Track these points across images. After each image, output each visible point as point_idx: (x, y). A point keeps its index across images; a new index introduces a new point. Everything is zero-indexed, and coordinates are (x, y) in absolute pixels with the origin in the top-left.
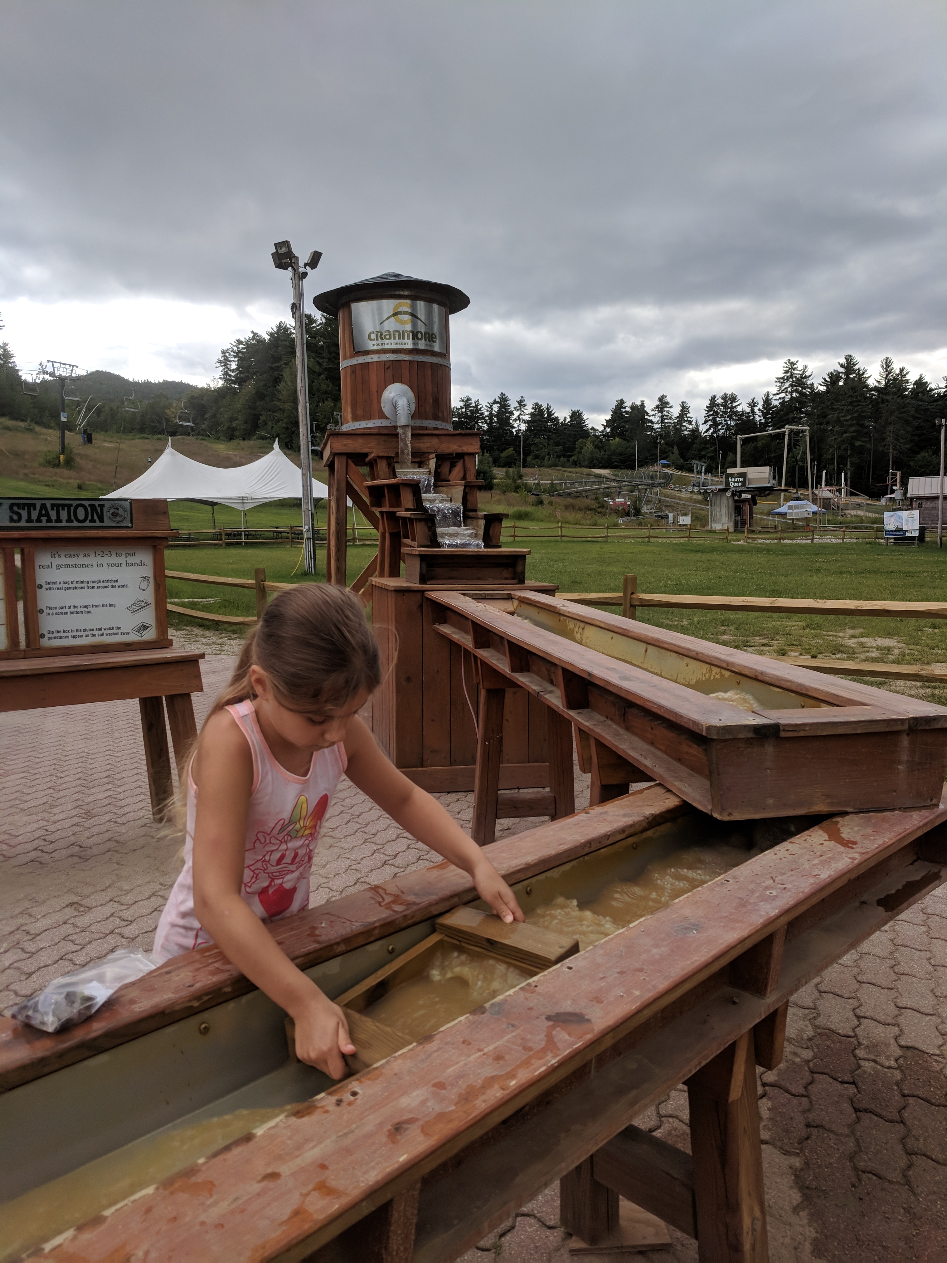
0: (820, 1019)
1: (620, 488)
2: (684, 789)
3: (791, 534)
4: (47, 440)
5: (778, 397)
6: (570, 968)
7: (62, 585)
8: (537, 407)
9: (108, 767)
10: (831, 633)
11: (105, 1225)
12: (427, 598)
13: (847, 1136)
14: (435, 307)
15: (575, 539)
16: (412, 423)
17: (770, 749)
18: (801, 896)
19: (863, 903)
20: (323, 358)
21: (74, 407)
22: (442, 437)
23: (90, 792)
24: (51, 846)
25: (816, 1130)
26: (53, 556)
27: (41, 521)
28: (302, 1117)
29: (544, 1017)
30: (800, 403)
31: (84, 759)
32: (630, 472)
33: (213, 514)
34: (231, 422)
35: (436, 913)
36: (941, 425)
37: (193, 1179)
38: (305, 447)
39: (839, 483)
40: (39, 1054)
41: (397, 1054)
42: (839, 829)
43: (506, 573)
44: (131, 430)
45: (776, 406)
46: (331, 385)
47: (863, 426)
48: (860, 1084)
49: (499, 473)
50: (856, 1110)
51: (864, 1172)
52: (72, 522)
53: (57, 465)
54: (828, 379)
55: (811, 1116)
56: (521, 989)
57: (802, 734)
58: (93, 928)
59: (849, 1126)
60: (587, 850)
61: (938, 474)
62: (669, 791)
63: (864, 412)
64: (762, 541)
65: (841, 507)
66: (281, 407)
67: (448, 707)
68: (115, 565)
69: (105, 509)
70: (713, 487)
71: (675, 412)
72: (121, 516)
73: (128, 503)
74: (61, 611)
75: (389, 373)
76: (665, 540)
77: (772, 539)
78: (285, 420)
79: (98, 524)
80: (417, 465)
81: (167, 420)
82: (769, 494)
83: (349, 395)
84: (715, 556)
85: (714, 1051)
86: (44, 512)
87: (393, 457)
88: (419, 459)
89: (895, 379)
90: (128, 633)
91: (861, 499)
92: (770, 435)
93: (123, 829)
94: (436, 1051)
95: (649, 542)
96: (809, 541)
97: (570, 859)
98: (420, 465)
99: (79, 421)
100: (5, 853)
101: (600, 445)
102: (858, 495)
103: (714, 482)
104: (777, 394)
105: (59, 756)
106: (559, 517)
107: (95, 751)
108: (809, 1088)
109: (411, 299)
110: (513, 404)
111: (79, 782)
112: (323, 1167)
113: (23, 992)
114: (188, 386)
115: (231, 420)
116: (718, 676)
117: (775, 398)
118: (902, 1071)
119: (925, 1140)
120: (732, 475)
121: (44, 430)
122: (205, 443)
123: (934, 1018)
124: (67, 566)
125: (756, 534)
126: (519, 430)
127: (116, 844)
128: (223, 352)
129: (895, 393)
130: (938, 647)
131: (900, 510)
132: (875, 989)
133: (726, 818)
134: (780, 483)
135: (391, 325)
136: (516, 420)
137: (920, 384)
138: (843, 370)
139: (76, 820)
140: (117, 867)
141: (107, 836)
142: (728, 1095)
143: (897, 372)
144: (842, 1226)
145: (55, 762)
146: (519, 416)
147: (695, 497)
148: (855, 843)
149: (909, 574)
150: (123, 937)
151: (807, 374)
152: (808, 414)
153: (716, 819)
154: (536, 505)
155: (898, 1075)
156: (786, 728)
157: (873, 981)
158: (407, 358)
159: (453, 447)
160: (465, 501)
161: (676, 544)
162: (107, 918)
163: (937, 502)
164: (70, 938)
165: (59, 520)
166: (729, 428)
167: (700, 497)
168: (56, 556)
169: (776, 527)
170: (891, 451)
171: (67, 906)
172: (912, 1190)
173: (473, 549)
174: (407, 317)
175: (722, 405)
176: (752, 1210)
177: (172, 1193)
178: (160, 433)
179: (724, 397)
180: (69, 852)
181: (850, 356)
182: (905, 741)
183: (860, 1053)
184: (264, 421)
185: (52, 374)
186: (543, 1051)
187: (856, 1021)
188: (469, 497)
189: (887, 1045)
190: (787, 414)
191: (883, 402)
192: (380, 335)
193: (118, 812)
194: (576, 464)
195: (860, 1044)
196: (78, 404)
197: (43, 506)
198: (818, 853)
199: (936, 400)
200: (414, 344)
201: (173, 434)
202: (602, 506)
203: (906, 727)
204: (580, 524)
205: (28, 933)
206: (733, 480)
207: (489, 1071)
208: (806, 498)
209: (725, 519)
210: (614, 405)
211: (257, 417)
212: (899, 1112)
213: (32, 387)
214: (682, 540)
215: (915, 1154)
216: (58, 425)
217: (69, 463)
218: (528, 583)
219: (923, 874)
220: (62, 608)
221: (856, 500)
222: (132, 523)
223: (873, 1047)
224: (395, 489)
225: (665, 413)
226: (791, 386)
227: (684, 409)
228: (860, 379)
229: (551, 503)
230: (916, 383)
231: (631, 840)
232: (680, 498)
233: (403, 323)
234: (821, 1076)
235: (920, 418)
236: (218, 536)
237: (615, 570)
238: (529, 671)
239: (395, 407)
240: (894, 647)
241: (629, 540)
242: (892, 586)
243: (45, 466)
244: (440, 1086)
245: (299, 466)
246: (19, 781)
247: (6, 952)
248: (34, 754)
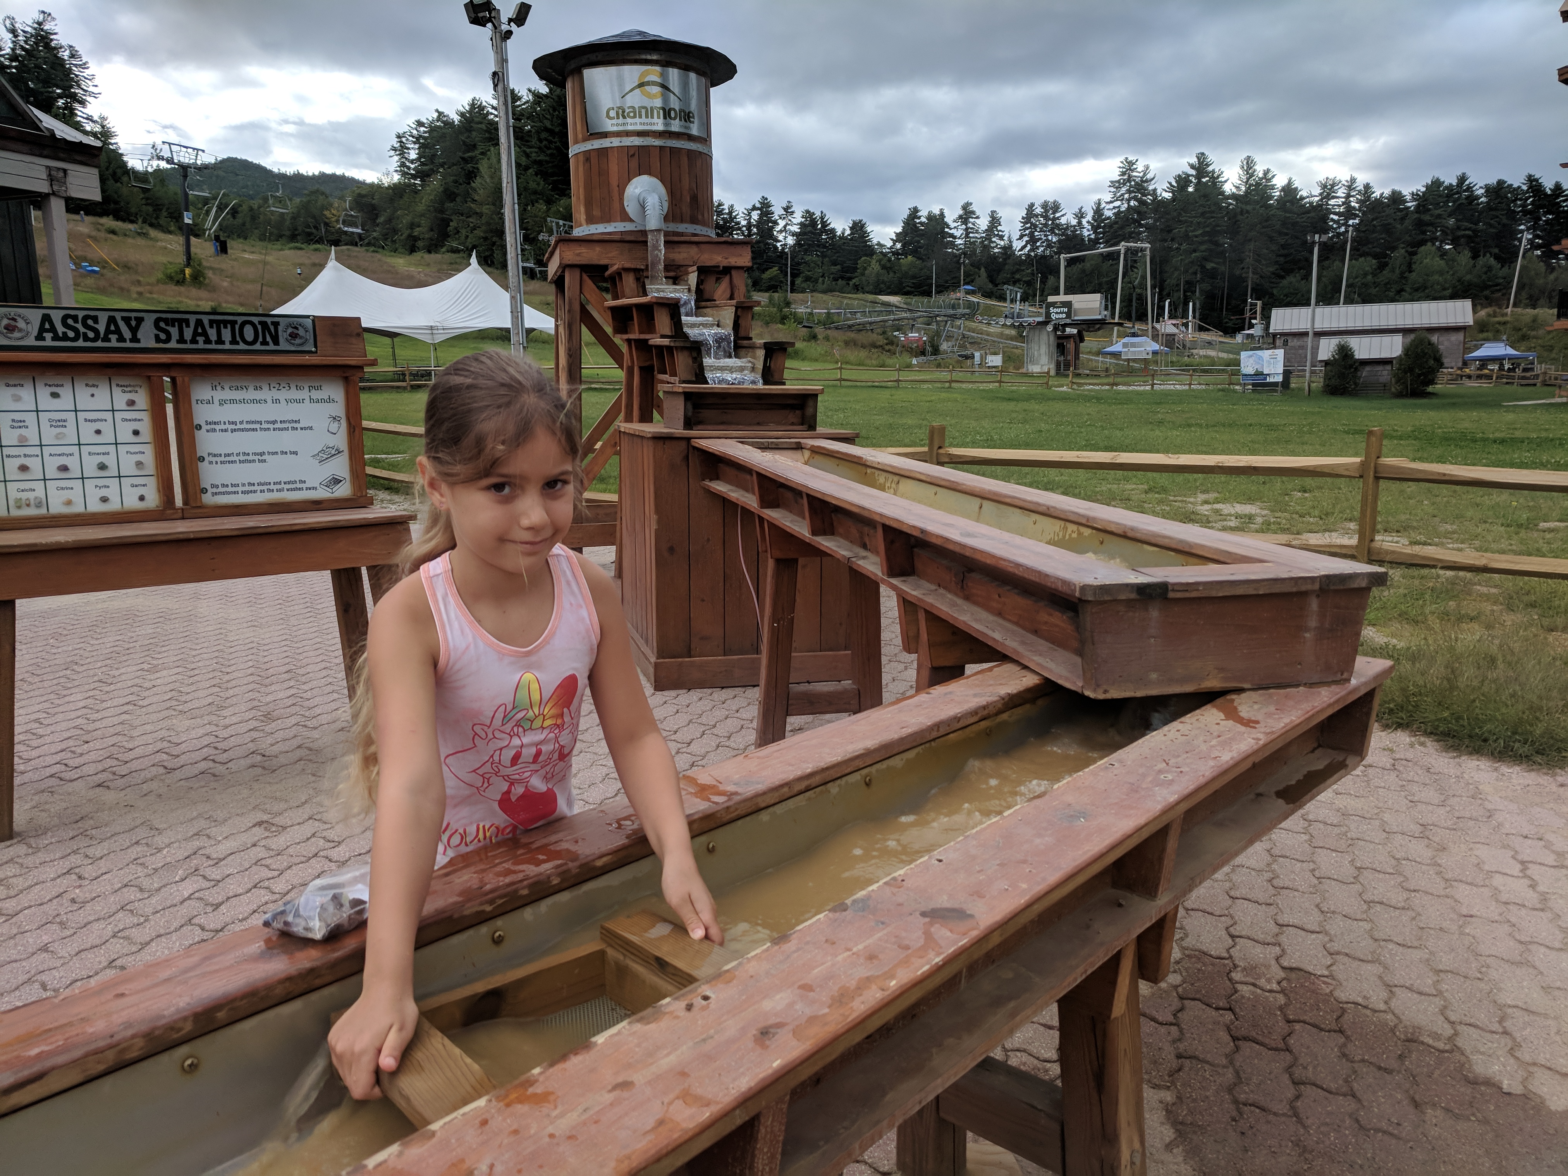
0: (1188, 940)
1: (914, 319)
2: (1045, 664)
3: (1126, 379)
4: (166, 248)
5: (1111, 206)
6: (940, 861)
7: (227, 426)
8: (809, 214)
9: (287, 660)
10: (1180, 498)
11: (434, 1140)
12: (695, 448)
13: (1224, 1067)
14: (693, 76)
15: (858, 384)
16: (663, 226)
17: (1154, 613)
18: (1202, 781)
19: (1259, 795)
20: (531, 147)
21: (200, 206)
22: (703, 246)
23: (267, 690)
24: (225, 755)
25: (1188, 1061)
26: (214, 388)
27: (197, 342)
28: (648, 1023)
29: (918, 913)
30: (1139, 213)
31: (254, 651)
32: (926, 300)
33: (393, 348)
34: (412, 229)
35: (763, 805)
36: (1314, 243)
37: (531, 1090)
38: (514, 260)
39: (1185, 315)
40: (307, 965)
41: (749, 956)
42: (1236, 708)
43: (793, 416)
44: (279, 237)
45: (1109, 218)
46: (542, 183)
47: (1217, 244)
48: (1237, 1010)
49: (762, 297)
50: (1235, 1039)
51: (1245, 1105)
52: (238, 343)
53: (181, 282)
54: (1174, 184)
55: (1182, 1046)
56: (885, 883)
57: (1194, 594)
58: (291, 851)
59: (1227, 1056)
60: (935, 734)
61: (1308, 304)
62: (1025, 667)
63: (1218, 226)
64: (1090, 387)
65: (1188, 345)
66: (478, 210)
67: (721, 584)
68: (296, 401)
69: (280, 328)
70: (1031, 319)
71: (983, 223)
72: (301, 337)
73: (310, 321)
74: (227, 459)
75: (634, 163)
76: (970, 386)
77: (1103, 385)
78: (484, 228)
79: (272, 347)
80: (671, 281)
81: (327, 224)
82: (1099, 329)
83: (581, 190)
84: (1033, 406)
85: (1100, 958)
86: (200, 330)
87: (642, 270)
88: (675, 274)
89: (1258, 184)
90: (314, 488)
91: (1214, 336)
92: (1101, 254)
93: (315, 734)
94: (795, 952)
95: (950, 387)
96: (1148, 388)
97: (915, 744)
98: (675, 280)
99: (208, 224)
100: (165, 764)
101: (888, 265)
102: (1208, 330)
103: (1032, 314)
104: (1111, 202)
105: (221, 647)
106: (837, 356)
107: (268, 641)
108: (1179, 1015)
109: (663, 66)
110: (777, 211)
111: (251, 679)
112: (684, 1074)
113: (212, 926)
114: (353, 180)
115: (412, 226)
116: (1074, 535)
117: (1108, 206)
118: (1285, 995)
119: (1315, 1068)
120: (1053, 305)
121: (161, 235)
122: (378, 256)
123: (1320, 936)
124: (233, 401)
125: (1083, 378)
126: (785, 245)
127: (308, 752)
128: (399, 136)
129: (1257, 202)
130: (1309, 514)
131: (1260, 348)
132: (1251, 905)
133: (1101, 696)
134: (1113, 316)
135: (635, 100)
136: (781, 231)
137: (1289, 190)
138: (1193, 172)
139: (254, 724)
140: (313, 778)
141: (295, 742)
142: (1110, 1010)
143: (1261, 175)
144: (1223, 1163)
145: (216, 654)
146: (785, 227)
147: (1008, 332)
148: (1257, 722)
149: (1271, 428)
150: (330, 860)
151: (1149, 176)
152: (1148, 228)
153: (1088, 698)
154: (809, 341)
155: (1281, 999)
156: (1176, 588)
157: (1249, 896)
158: (657, 142)
159: (717, 258)
160: (736, 326)
161: (984, 390)
162: (308, 839)
163: (1305, 339)
164: (263, 862)
165: (220, 341)
166: (1049, 245)
167: (1013, 332)
168: (219, 388)
169: (1107, 370)
170: (1251, 275)
171: (254, 826)
172: (1300, 1121)
173: (748, 386)
174: (656, 90)
175: (1042, 216)
176: (1131, 1142)
177: (508, 1105)
178: (318, 242)
179: (1045, 205)
180: (248, 761)
181: (1203, 154)
182: (1314, 604)
183: (1237, 976)
184: (456, 228)
185: (170, 161)
186: (924, 948)
187: (1230, 941)
188: (742, 322)
189: (1267, 967)
190: (1122, 228)
191: (1242, 213)
192: (622, 113)
193: (307, 714)
194: (857, 289)
195: (1235, 966)
196: (206, 201)
197: (199, 323)
198: (1215, 734)
199: (1308, 211)
200: (666, 125)
201: (336, 243)
202: (891, 343)
203: (1317, 586)
204: (863, 365)
205: (208, 857)
206: (1056, 310)
207: (862, 972)
208: (1144, 333)
209: (1044, 359)
210: (905, 214)
211: (446, 222)
212: (1284, 1039)
213: (142, 177)
214: (991, 386)
215: (1304, 1083)
216: (180, 229)
217: (198, 279)
218: (820, 430)
219: (1326, 763)
220: (229, 455)
221: (1205, 336)
222: (316, 347)
223: (1250, 969)
224: (647, 311)
225: (970, 225)
226: (1129, 192)
227: (995, 221)
228: (1214, 183)
229: (827, 338)
230: (1283, 189)
231: (983, 724)
232: (988, 334)
233: (650, 96)
234: (1193, 1003)
235: (1287, 234)
236: (401, 376)
237: (910, 422)
238: (833, 534)
239: (643, 206)
240: (1256, 515)
241: (925, 386)
242: (1252, 441)
243: (165, 283)
244: (807, 988)
245: (506, 287)
246: (173, 678)
247: (182, 880)
248: (189, 645)
